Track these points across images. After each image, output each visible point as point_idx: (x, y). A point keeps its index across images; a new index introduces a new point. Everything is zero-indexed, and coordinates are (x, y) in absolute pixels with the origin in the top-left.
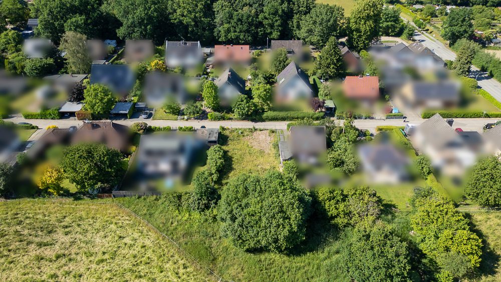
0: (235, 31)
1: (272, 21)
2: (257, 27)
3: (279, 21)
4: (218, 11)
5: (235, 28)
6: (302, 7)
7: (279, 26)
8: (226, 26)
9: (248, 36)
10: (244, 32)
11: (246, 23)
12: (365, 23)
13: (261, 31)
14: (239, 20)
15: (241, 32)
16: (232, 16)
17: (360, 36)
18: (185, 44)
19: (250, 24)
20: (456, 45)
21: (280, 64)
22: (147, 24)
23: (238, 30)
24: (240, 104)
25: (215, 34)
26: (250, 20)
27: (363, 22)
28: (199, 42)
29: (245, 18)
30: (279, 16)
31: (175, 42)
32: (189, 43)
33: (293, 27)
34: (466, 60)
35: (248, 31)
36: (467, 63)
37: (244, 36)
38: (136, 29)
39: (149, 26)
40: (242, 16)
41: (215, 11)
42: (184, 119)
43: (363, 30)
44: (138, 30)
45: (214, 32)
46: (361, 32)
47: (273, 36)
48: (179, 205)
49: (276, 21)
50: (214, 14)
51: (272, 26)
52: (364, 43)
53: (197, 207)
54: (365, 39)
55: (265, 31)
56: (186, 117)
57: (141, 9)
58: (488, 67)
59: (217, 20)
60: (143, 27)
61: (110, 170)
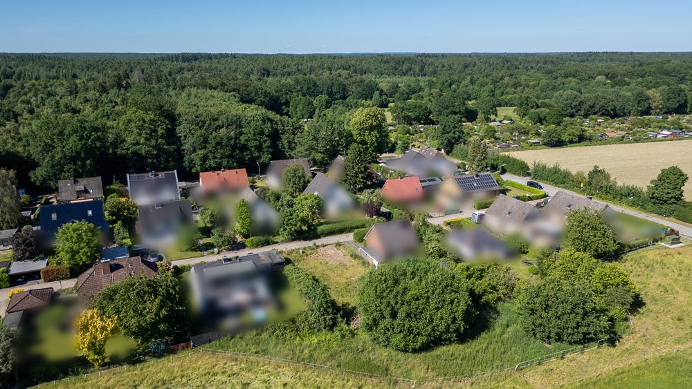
0: (215, 158)
1: (259, 141)
2: (242, 151)
3: (268, 142)
4: (185, 136)
5: (214, 153)
6: (287, 126)
7: (269, 147)
8: (201, 152)
9: (233, 162)
10: (226, 157)
11: (227, 146)
12: (370, 134)
13: (247, 155)
14: (218, 144)
15: (222, 157)
16: (207, 140)
17: (367, 149)
18: (157, 175)
19: (234, 148)
20: (454, 151)
21: (299, 180)
22: (86, 158)
23: (219, 156)
24: (290, 219)
25: (186, 164)
26: (232, 142)
27: (367, 133)
28: (175, 171)
29: (225, 140)
30: (267, 136)
31: (140, 175)
32: (161, 175)
33: (284, 148)
34: (482, 156)
35: (230, 156)
36: (484, 159)
37: (228, 162)
38: (66, 168)
39: (89, 161)
40: (222, 139)
41: (181, 137)
42: (213, 253)
43: (369, 141)
44: (69, 169)
45: (184, 162)
46: (367, 144)
47: (263, 159)
48: (297, 330)
49: (265, 141)
50: (180, 141)
51: (259, 148)
52: (371, 155)
53: (323, 325)
54: (372, 151)
55: (252, 154)
56: (216, 250)
57: (74, 138)
58: (497, 164)
59: (187, 146)
60: (79, 163)
61: (181, 308)
